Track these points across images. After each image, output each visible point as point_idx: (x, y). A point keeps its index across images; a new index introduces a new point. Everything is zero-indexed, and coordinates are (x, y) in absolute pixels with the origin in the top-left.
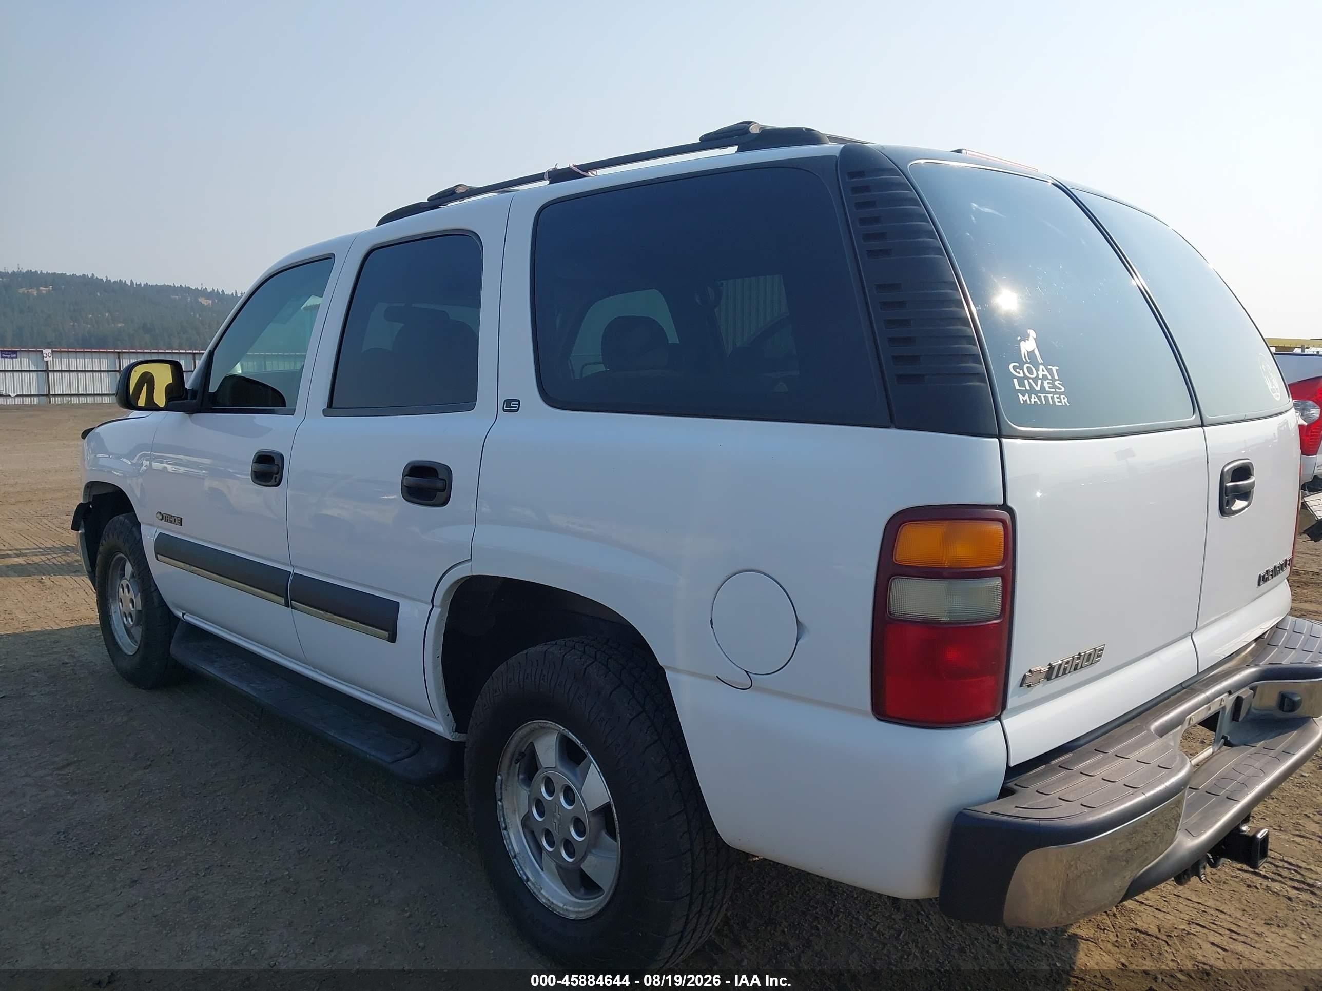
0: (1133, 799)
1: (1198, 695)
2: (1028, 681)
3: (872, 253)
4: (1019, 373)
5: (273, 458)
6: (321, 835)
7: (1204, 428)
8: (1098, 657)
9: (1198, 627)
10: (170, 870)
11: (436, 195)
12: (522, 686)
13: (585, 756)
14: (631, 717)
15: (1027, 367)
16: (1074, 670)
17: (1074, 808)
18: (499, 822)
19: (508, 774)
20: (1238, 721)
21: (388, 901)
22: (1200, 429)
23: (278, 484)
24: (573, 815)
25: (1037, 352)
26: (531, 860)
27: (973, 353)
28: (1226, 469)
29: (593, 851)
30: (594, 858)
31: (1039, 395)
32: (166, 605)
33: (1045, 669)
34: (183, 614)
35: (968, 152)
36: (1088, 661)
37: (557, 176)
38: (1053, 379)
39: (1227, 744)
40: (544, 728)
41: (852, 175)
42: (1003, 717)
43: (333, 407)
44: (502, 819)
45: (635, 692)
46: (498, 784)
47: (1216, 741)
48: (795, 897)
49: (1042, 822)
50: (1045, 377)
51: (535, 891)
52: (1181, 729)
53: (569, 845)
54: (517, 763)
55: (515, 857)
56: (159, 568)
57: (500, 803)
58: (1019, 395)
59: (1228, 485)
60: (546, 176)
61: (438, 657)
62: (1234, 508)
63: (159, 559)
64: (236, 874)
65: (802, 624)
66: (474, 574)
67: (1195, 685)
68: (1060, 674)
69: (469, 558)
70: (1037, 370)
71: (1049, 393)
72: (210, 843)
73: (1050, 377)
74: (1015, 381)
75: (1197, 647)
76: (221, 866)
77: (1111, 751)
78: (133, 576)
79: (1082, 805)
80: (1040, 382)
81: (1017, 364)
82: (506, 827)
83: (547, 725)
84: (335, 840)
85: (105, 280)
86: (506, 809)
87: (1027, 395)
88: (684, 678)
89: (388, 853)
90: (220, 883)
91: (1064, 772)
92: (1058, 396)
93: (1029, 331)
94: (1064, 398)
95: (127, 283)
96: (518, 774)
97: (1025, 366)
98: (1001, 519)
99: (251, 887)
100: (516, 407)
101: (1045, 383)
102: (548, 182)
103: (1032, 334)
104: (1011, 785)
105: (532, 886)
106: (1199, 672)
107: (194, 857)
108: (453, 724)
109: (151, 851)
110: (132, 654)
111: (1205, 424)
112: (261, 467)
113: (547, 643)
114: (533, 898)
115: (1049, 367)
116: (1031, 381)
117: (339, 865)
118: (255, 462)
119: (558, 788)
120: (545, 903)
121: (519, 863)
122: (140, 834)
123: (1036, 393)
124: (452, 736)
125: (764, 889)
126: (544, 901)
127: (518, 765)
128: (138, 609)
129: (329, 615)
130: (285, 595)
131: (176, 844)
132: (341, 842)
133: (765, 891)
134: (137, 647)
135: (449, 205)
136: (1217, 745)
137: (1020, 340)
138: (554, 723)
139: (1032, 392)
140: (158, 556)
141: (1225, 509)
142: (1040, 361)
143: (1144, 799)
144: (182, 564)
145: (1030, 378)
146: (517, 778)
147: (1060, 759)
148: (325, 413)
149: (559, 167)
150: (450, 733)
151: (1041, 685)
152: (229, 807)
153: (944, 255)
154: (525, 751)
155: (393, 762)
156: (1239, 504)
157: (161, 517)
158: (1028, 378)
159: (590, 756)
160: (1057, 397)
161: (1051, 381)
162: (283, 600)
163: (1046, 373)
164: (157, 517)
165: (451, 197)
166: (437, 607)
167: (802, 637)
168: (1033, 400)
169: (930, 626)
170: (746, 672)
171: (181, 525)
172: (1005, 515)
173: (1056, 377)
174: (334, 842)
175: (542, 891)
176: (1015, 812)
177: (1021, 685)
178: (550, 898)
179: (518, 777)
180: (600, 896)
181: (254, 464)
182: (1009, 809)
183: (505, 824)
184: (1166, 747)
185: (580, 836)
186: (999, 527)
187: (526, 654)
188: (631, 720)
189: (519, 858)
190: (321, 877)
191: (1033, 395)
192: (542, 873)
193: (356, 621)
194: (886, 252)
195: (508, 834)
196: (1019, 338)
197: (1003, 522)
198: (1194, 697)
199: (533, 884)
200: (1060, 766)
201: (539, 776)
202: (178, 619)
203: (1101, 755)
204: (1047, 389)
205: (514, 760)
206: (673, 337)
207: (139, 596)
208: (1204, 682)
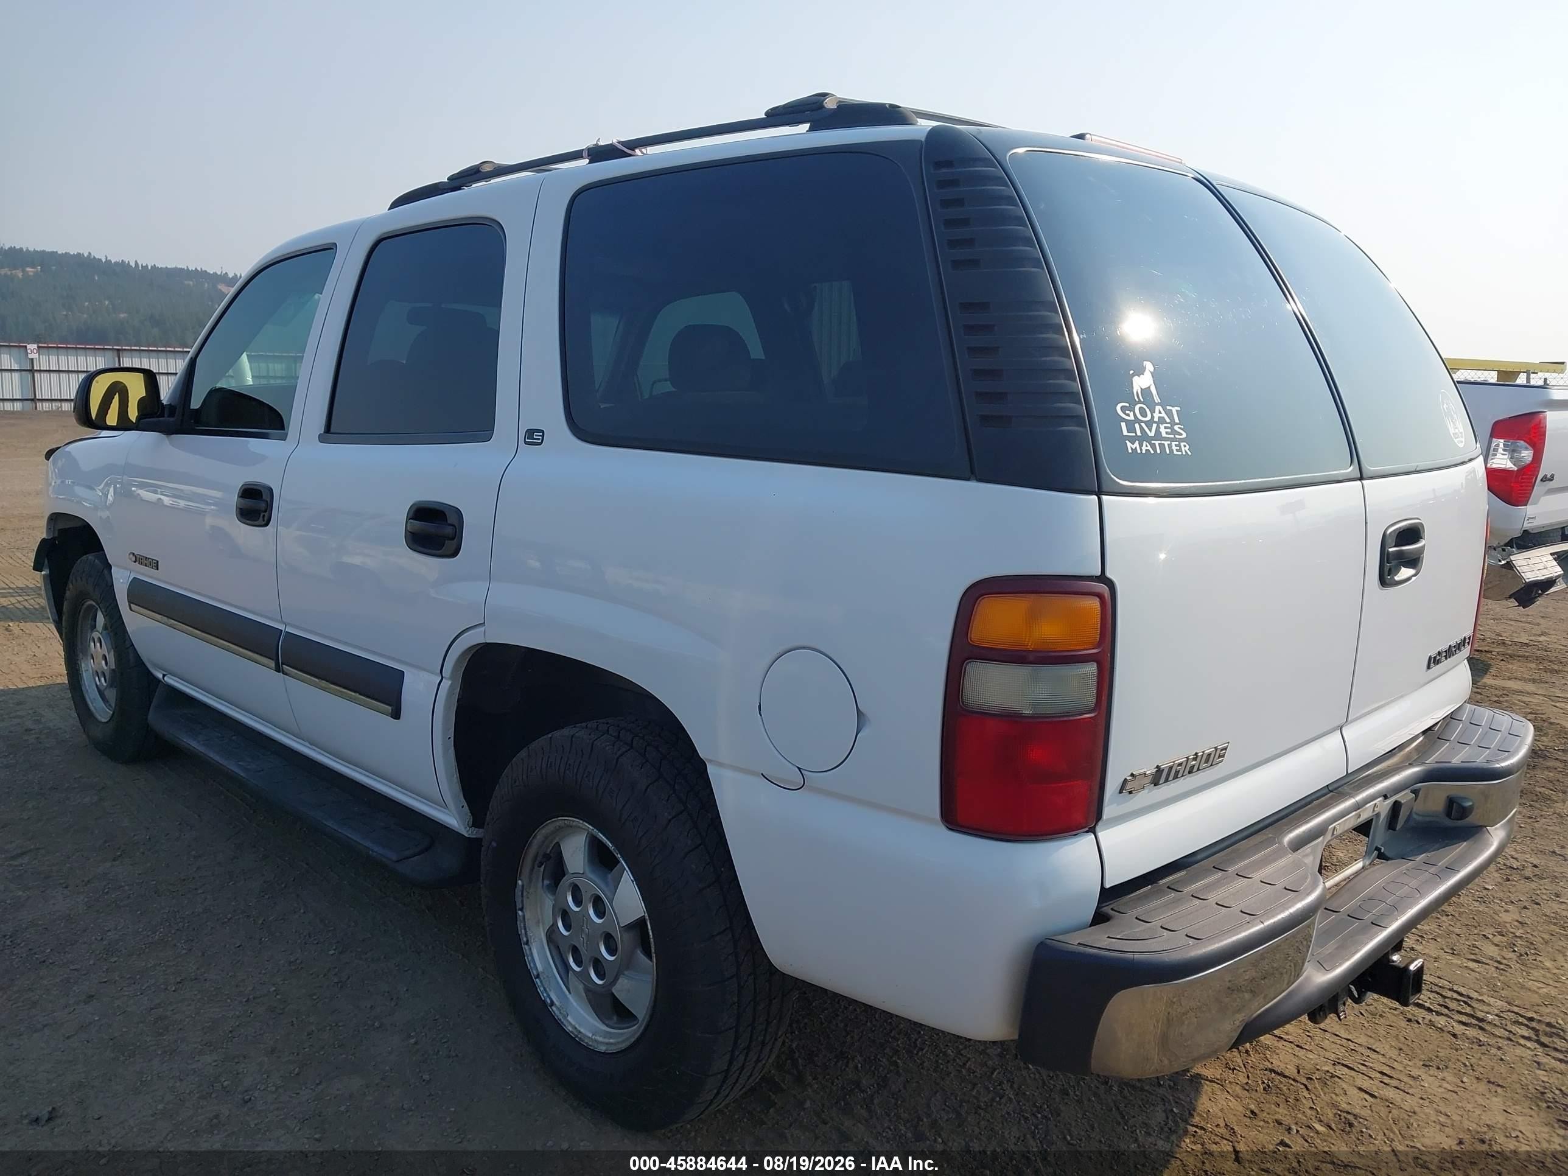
0: (1249, 929)
1: (1346, 800)
2: (1129, 787)
3: (956, 264)
4: (1128, 415)
5: (260, 491)
6: (317, 943)
7: (1363, 481)
8: (1219, 757)
9: (1349, 719)
10: (134, 983)
11: (458, 173)
12: (544, 777)
13: (619, 862)
14: (670, 817)
15: (1140, 408)
16: (1189, 773)
17: (1180, 939)
18: (519, 935)
19: (530, 880)
20: (1394, 830)
21: (391, 1024)
22: (1359, 482)
23: (266, 525)
24: (601, 932)
25: (1153, 390)
26: (558, 982)
27: (1071, 391)
28: (1389, 532)
29: (626, 973)
30: (626, 981)
31: (1153, 442)
32: (143, 663)
33: (1151, 770)
34: (164, 676)
35: (1093, 137)
36: (1206, 762)
37: (598, 154)
38: (1173, 423)
39: (1381, 856)
40: (571, 827)
41: (938, 165)
42: (1098, 828)
43: (330, 432)
44: (523, 931)
45: (677, 787)
46: (518, 892)
47: (1368, 853)
48: (874, 1026)
49: (1136, 956)
50: (1161, 420)
51: (561, 1017)
52: (1322, 842)
53: (598, 965)
54: (540, 867)
55: (538, 976)
56: (135, 621)
57: (520, 913)
58: (1127, 442)
59: (1390, 550)
60: (585, 154)
61: (449, 738)
62: (1397, 578)
63: (133, 608)
64: (213, 989)
65: (862, 713)
66: (488, 642)
67: (1345, 787)
68: (1171, 778)
69: (482, 622)
70: (1153, 412)
71: (1166, 439)
72: (184, 951)
73: (1168, 420)
74: (1123, 425)
75: (1347, 743)
76: (196, 979)
77: (1232, 869)
78: (105, 628)
79: (1187, 935)
80: (1155, 426)
81: (1127, 405)
82: (528, 941)
83: (574, 824)
84: (334, 950)
85: (104, 260)
86: (528, 920)
87: (1137, 442)
88: (728, 774)
89: (397, 966)
90: (193, 1000)
91: (1173, 895)
92: (1177, 443)
93: (1145, 363)
94: (1185, 446)
95: (131, 264)
96: (543, 879)
97: (1137, 407)
98: (1099, 593)
99: (230, 1006)
100: (539, 439)
101: (1162, 427)
102: (588, 161)
103: (1149, 366)
104: (1107, 909)
105: (556, 1012)
106: (1349, 772)
107: (164, 968)
108: (469, 817)
109: (113, 960)
110: (106, 721)
111: (1364, 476)
112: (249, 503)
113: (577, 725)
114: (559, 1025)
115: (1168, 408)
116: (1143, 424)
117: (336, 980)
118: (241, 497)
119: (586, 897)
120: (571, 1032)
121: (542, 984)
122: (102, 939)
123: (1149, 439)
124: (468, 831)
125: (837, 1015)
126: (571, 1029)
127: (542, 869)
128: (111, 667)
129: (324, 683)
130: (275, 658)
131: (144, 952)
132: (341, 953)
133: (840, 1018)
134: (112, 713)
135: (473, 186)
136: (1370, 858)
137: (1133, 375)
138: (581, 822)
139: (1144, 438)
140: (132, 605)
141: (1386, 579)
142: (1157, 400)
143: (1261, 929)
144: (158, 617)
145: (1143, 422)
146: (541, 884)
147: (1170, 878)
148: (322, 439)
149: (601, 143)
150: (466, 828)
151: (1146, 791)
152: (212, 908)
153: (1043, 268)
154: (551, 852)
155: (398, 861)
156: (1405, 572)
157: (134, 559)
158: (1139, 422)
159: (623, 862)
160: (1176, 445)
161: (1169, 425)
162: (273, 664)
163: (1163, 415)
164: (131, 559)
165: (475, 176)
166: (446, 679)
167: (864, 728)
168: (1144, 449)
169: (1011, 718)
170: (799, 769)
171: (158, 569)
172: (1104, 588)
173: (1177, 421)
174: (333, 952)
175: (569, 1018)
176: (1105, 942)
177: (1121, 792)
178: (577, 1026)
179: (543, 882)
180: (634, 1025)
181: (240, 499)
182: (1101, 940)
183: (527, 937)
184: (1297, 865)
185: (612, 955)
186: (1095, 603)
187: (551, 738)
188: (670, 821)
189: (542, 978)
190: (315, 994)
191: (1145, 443)
192: (569, 996)
193: (355, 692)
194: (974, 263)
195: (530, 949)
196: (1131, 372)
197: (1100, 596)
198: (1340, 803)
199: (558, 1009)
200: (1168, 887)
201: (566, 882)
202: (158, 681)
203: (1220, 874)
204: (1164, 435)
205: (537, 862)
206: (756, 351)
207: (112, 653)
208: (1357, 784)
